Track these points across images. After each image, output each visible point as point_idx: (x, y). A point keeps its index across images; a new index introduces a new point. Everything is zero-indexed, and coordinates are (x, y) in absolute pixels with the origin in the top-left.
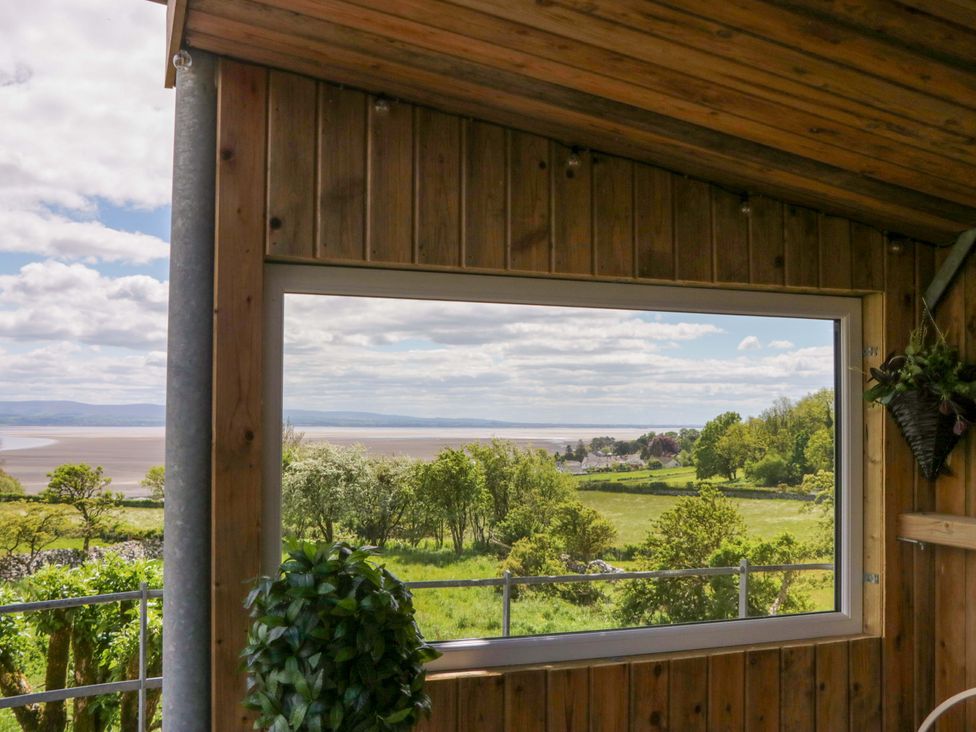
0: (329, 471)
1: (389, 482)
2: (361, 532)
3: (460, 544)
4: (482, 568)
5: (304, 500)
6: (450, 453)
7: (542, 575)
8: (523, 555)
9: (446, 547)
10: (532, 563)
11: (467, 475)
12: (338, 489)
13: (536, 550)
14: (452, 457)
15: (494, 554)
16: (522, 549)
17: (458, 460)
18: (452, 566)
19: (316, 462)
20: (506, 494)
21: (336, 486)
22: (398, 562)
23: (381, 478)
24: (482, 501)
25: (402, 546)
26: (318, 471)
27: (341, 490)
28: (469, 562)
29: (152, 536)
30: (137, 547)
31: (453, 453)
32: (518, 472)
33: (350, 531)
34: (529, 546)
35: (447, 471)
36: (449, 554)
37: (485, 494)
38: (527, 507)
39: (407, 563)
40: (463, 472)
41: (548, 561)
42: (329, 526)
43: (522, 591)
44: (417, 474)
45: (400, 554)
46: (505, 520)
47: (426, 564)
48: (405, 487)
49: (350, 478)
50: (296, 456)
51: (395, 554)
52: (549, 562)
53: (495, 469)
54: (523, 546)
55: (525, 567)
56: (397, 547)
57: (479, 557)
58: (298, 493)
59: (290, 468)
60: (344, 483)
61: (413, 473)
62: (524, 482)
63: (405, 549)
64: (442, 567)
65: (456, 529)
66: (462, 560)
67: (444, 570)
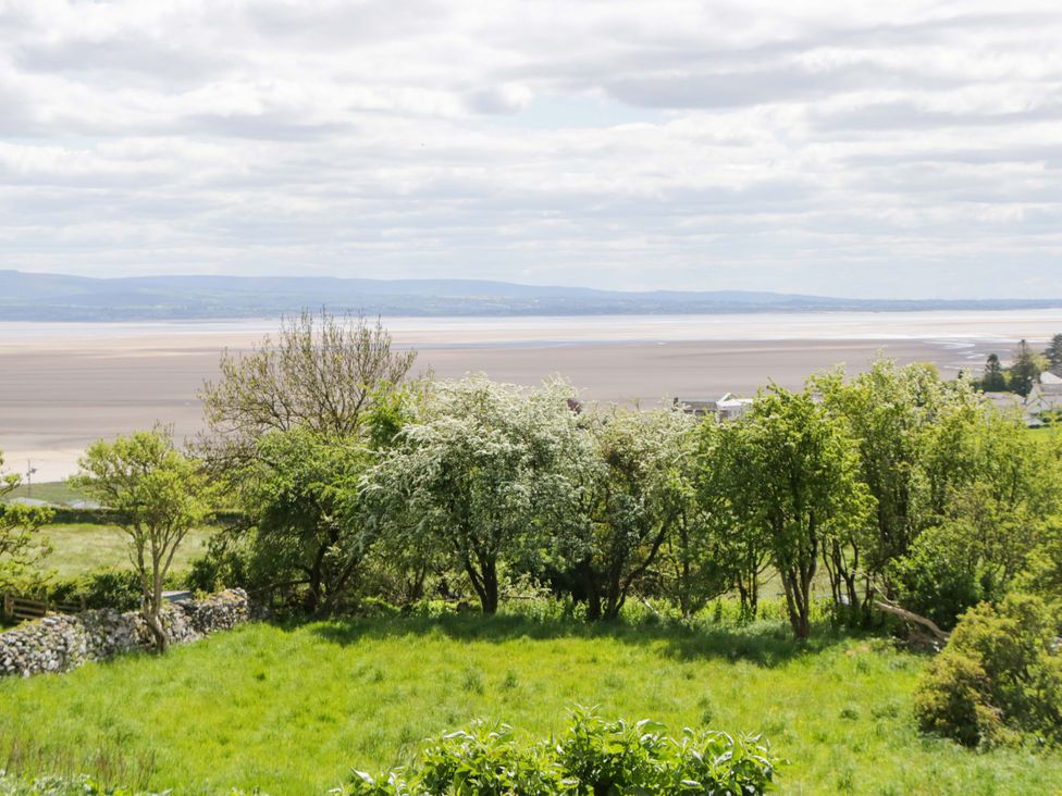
0: (493, 448)
1: (631, 467)
2: (558, 583)
3: (805, 612)
4: (863, 668)
5: (437, 512)
6: (778, 399)
7: (1029, 692)
8: (983, 644)
9: (764, 616)
10: (1005, 660)
11: (817, 450)
12: (516, 486)
13: (1012, 632)
14: (787, 410)
15: (884, 636)
16: (979, 631)
17: (799, 417)
18: (793, 665)
19: (461, 424)
20: (904, 493)
21: (509, 478)
22: (669, 654)
23: (614, 459)
24: (854, 511)
25: (662, 616)
26: (466, 446)
27: (522, 488)
28: (830, 654)
29: (68, 598)
30: (71, 630)
31: (785, 399)
32: (934, 441)
33: (532, 580)
34: (995, 623)
35: (775, 441)
36: (778, 635)
37: (861, 494)
38: (965, 524)
39: (687, 655)
40: (809, 444)
41: (1043, 657)
42: (489, 571)
43: (989, 730)
44: (702, 450)
45: (666, 635)
46: (908, 554)
47: (732, 660)
48: (674, 479)
49: (542, 459)
50: (413, 407)
51: (656, 637)
52: (1048, 660)
53: (880, 434)
54: (979, 622)
55: (990, 671)
56: (651, 620)
57: (849, 641)
58: (421, 495)
59: (403, 439)
60: (530, 472)
61: (692, 447)
62: (950, 466)
63: (674, 623)
64: (772, 666)
65: (792, 576)
66: (811, 650)
67: (777, 672)
